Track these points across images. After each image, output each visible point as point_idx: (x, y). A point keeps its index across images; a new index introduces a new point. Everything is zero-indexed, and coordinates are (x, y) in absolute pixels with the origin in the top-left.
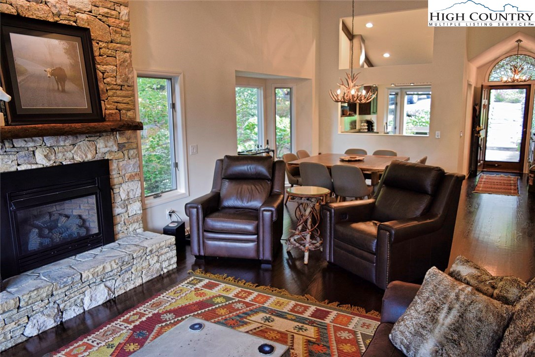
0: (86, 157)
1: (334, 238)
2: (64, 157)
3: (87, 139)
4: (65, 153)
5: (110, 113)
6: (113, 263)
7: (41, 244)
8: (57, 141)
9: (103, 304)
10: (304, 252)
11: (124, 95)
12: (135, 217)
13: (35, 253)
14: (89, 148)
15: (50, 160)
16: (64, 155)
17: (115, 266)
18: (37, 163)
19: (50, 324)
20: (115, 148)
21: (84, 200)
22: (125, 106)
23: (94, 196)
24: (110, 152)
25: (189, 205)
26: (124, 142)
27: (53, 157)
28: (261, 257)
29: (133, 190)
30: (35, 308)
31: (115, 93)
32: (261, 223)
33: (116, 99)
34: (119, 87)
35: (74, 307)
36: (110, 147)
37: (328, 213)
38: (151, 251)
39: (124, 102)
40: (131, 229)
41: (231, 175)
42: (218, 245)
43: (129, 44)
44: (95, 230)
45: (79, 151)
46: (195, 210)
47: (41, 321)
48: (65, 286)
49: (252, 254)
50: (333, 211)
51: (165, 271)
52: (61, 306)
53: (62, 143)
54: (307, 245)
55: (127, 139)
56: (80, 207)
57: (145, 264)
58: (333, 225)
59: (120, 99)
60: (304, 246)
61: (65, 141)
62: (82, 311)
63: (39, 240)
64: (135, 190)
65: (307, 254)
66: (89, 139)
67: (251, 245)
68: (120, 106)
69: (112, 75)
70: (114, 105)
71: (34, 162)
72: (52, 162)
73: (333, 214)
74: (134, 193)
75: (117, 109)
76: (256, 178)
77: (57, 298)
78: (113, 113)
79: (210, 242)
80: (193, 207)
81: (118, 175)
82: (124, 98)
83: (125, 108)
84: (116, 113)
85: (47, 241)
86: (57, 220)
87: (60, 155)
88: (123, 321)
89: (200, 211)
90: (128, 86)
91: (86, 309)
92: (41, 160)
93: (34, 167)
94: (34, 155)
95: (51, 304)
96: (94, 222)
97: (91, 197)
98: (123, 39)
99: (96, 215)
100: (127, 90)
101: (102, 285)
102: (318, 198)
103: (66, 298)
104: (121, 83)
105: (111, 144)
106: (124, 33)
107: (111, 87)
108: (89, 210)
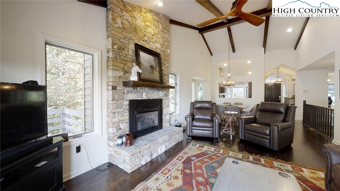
0: (156, 97)
1: (244, 129)
3: (157, 91)
6: (167, 136)
7: (142, 128)
8: (149, 91)
9: (164, 152)
10: (230, 135)
11: (167, 77)
12: (168, 120)
13: (140, 131)
14: (157, 94)
17: (167, 137)
19: (149, 160)
20: (164, 95)
21: (153, 113)
23: (158, 111)
24: (162, 96)
25: (186, 117)
26: (166, 93)
27: (147, 96)
28: (214, 137)
29: (168, 111)
30: (145, 152)
31: (165, 77)
32: (215, 124)
33: (165, 79)
34: (166, 75)
35: (155, 153)
36: (162, 94)
37: (241, 120)
38: (177, 132)
39: (167, 80)
40: (166, 125)
41: (197, 107)
42: (197, 132)
43: (169, 61)
44: (157, 124)
45: (154, 95)
46: (189, 118)
47: (146, 158)
48: (154, 144)
49: (211, 136)
50: (243, 119)
51: (180, 140)
52: (152, 152)
54: (231, 133)
56: (152, 115)
57: (175, 137)
58: (243, 125)
60: (230, 133)
61: (151, 91)
62: (158, 155)
63: (141, 126)
65: (231, 136)
67: (211, 132)
69: (165, 71)
71: (142, 97)
72: (147, 98)
73: (243, 121)
75: (165, 82)
76: (207, 108)
77: (151, 149)
79: (194, 131)
80: (188, 118)
81: (164, 105)
83: (167, 82)
85: (143, 127)
86: (145, 120)
87: (150, 95)
88: (176, 159)
89: (191, 119)
91: (159, 154)
92: (144, 97)
93: (142, 99)
94: (142, 94)
95: (149, 151)
96: (157, 121)
97: (156, 112)
98: (168, 59)
99: (158, 118)
101: (164, 145)
102: (235, 115)
103: (154, 149)
104: (167, 74)
106: (168, 57)
107: (164, 74)
108: (155, 117)
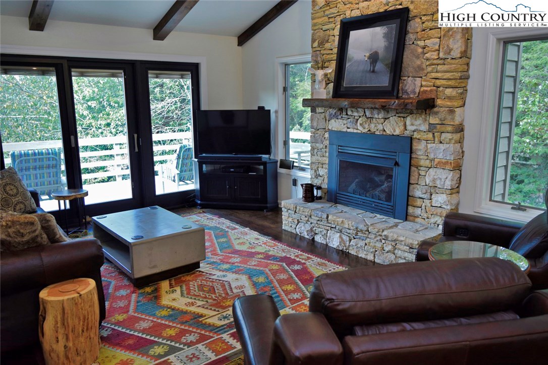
0: (395, 131)
2: (375, 128)
3: (397, 115)
4: (377, 125)
5: (424, 90)
8: (372, 114)
11: (445, 69)
14: (397, 123)
15: (364, 128)
16: (375, 126)
18: (357, 129)
20: (425, 128)
22: (444, 83)
24: (419, 131)
26: (437, 123)
27: (366, 126)
29: (441, 179)
31: (433, 68)
33: (434, 75)
34: (441, 62)
36: (417, 126)
39: (444, 78)
40: (433, 221)
45: (388, 125)
53: (376, 116)
55: (441, 120)
59: (439, 75)
61: (378, 115)
64: (443, 180)
66: (399, 115)
68: (438, 82)
69: (433, 49)
70: (431, 82)
71: (356, 128)
72: (366, 130)
74: (442, 183)
75: (434, 86)
78: (427, 91)
81: (426, 158)
82: (445, 74)
83: (444, 85)
84: (431, 91)
87: (373, 125)
90: (453, 59)
93: (355, 131)
94: (357, 122)
100: (451, 64)
104: (444, 57)
105: (419, 123)
107: (430, 62)
